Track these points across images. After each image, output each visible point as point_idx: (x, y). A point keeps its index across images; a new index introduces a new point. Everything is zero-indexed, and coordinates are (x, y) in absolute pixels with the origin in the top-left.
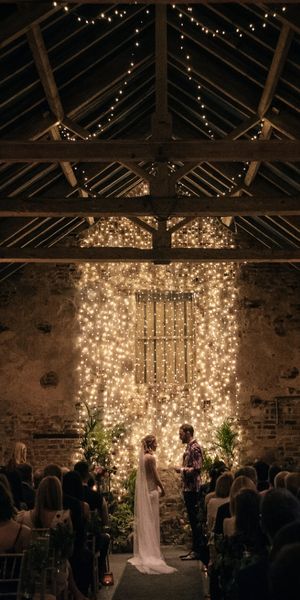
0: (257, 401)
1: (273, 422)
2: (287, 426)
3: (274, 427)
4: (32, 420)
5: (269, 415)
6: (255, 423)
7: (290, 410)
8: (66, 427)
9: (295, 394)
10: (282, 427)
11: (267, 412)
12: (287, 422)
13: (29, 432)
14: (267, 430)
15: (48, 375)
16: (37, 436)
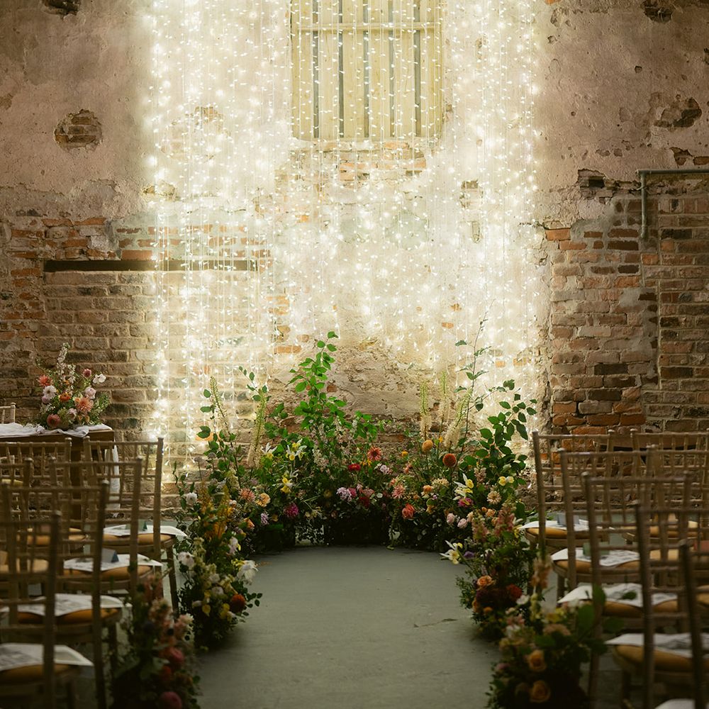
0: (594, 183)
1: (635, 234)
2: (666, 243)
3: (634, 246)
4: (40, 227)
5: (624, 215)
6: (587, 235)
7: (675, 203)
8: (123, 244)
9: (689, 165)
10: (654, 245)
11: (619, 207)
12: (668, 233)
13: (32, 257)
14: (617, 252)
15: (76, 120)
16: (52, 266)
